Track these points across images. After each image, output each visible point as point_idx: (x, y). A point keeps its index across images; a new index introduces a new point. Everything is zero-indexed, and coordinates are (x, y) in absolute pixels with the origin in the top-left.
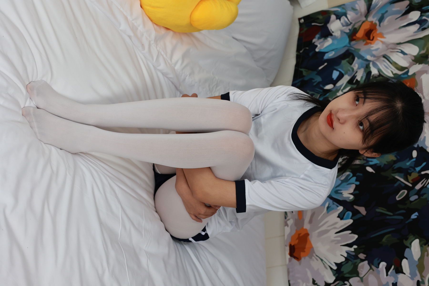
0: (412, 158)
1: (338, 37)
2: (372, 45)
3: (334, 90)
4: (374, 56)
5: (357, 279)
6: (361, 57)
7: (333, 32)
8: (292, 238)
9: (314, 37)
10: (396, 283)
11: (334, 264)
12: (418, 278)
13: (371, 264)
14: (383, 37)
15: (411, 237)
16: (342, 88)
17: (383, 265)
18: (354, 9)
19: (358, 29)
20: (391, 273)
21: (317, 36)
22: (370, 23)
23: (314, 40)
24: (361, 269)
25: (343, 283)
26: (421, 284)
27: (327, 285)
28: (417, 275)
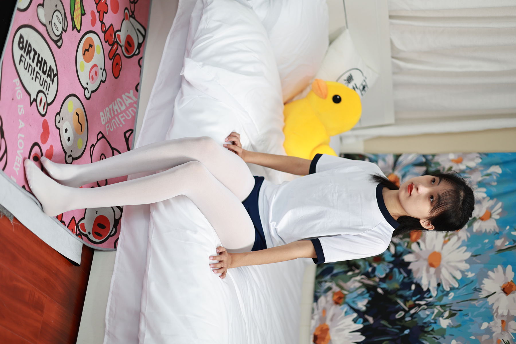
0: (410, 289)
8: (317, 329)
18: (384, 160)
22: (395, 176)
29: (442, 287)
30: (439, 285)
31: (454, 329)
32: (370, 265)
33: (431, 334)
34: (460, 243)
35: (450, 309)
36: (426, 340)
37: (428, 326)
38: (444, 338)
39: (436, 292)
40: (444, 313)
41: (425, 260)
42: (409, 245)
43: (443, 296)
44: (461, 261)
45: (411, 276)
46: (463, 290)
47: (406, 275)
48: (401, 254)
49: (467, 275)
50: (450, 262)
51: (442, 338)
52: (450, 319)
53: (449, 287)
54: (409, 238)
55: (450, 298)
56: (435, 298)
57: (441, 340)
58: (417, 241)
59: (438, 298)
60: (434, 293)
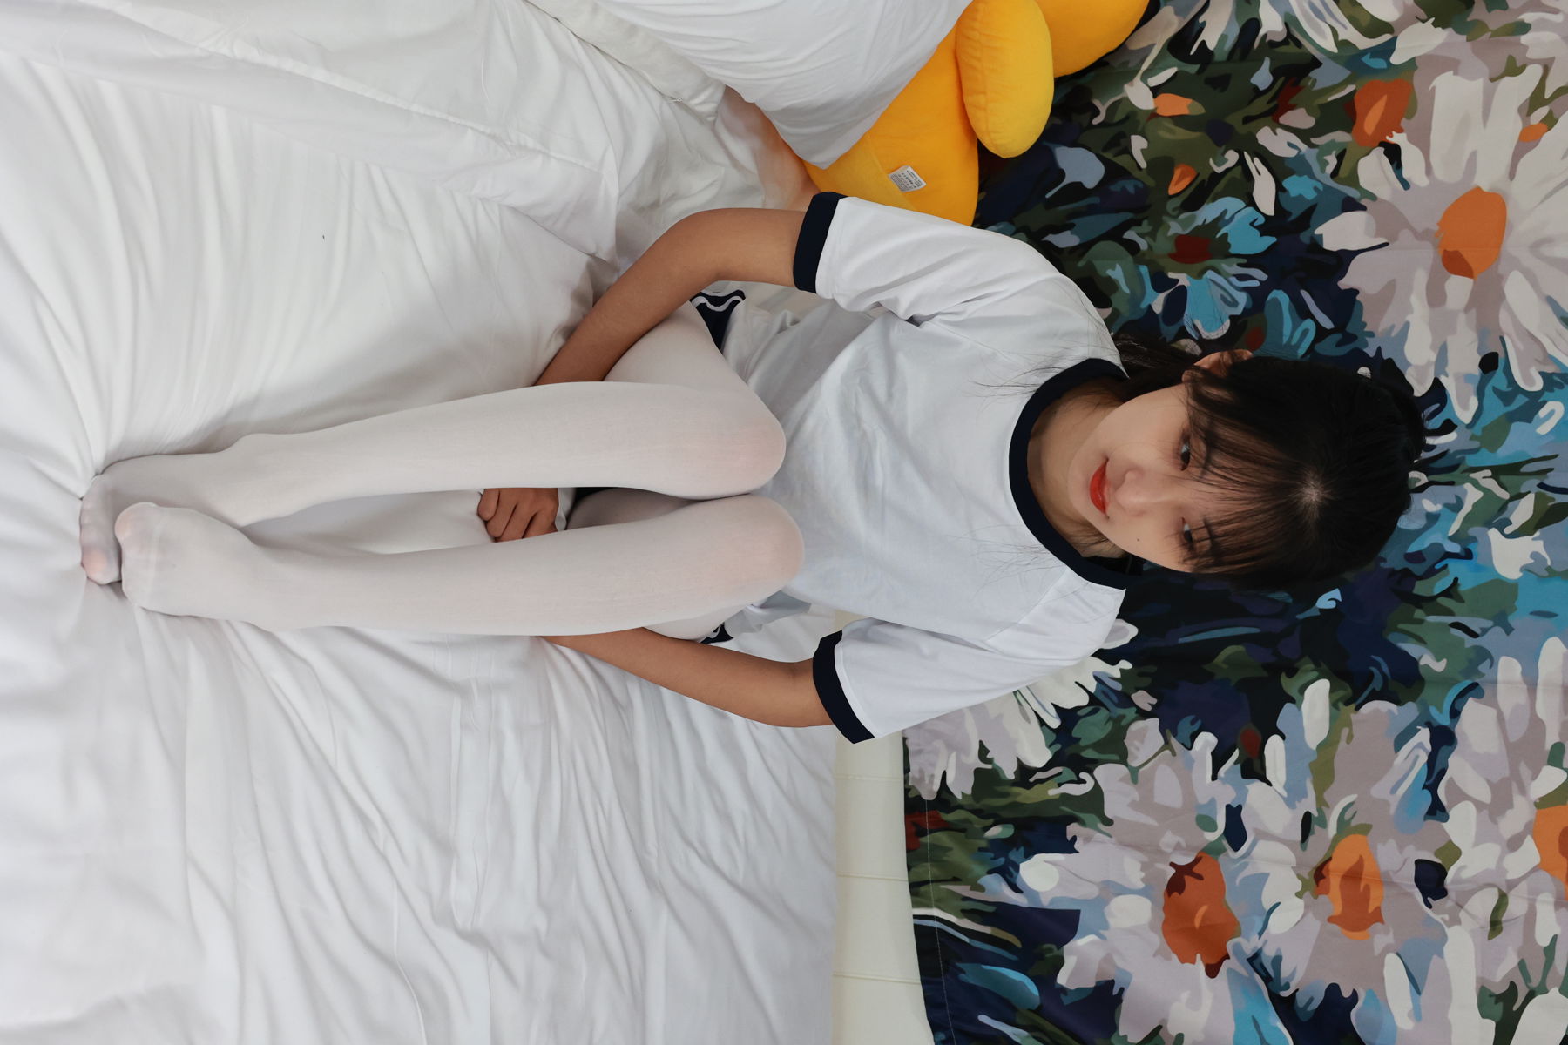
5: (1121, 770)
10: (1240, 807)
11: (1053, 711)
12: (1309, 804)
13: (1168, 731)
15: (1307, 668)
16: (1145, 67)
17: (1207, 743)
20: (1226, 773)
24: (1137, 743)
25: (1075, 778)
26: (1316, 828)
27: (1024, 772)
28: (1305, 795)
29: (1508, 371)
30: (1489, 363)
31: (1557, 584)
32: (1160, 282)
33: (1450, 613)
35: (1542, 486)
36: (1420, 640)
37: (1431, 572)
38: (1509, 630)
39: (1474, 403)
40: (1510, 504)
41: (1421, 236)
42: (1345, 171)
43: (1512, 418)
45: (1350, 328)
47: (1327, 323)
48: (1309, 216)
50: (1548, 241)
51: (1499, 629)
52: (1537, 534)
53: (1542, 373)
54: (1348, 129)
55: (1544, 429)
56: (1469, 432)
57: (1493, 638)
58: (1388, 138)
59: (1484, 429)
60: (1465, 407)
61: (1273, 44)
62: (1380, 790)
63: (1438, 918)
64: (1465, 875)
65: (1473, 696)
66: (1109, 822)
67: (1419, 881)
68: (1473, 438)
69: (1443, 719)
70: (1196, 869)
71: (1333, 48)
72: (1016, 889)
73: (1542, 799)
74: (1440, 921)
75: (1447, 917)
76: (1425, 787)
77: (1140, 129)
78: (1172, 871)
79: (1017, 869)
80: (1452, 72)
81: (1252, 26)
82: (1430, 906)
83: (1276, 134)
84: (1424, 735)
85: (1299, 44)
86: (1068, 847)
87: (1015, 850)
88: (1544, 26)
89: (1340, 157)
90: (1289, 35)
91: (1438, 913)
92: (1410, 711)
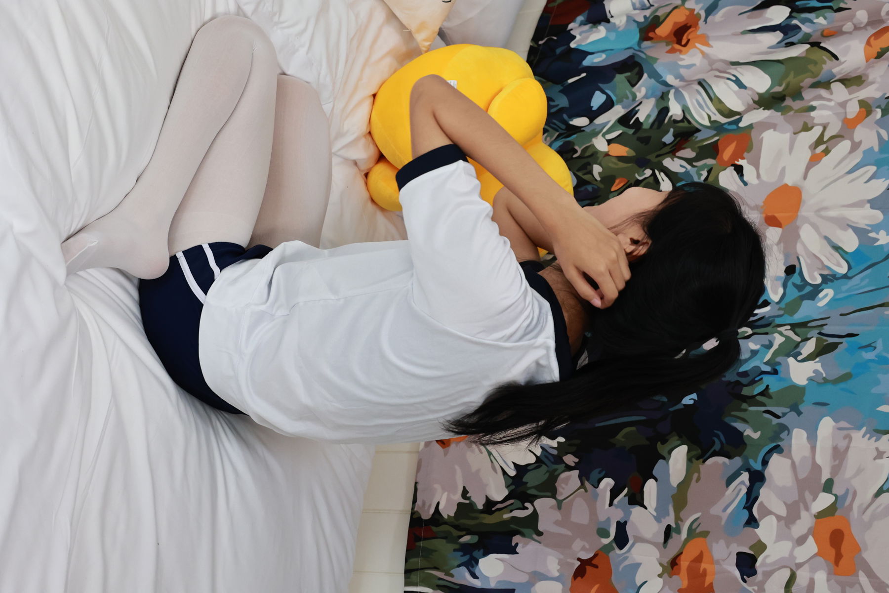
1: (619, 27)
2: (682, 56)
3: (587, 130)
4: (681, 78)
5: (552, 502)
6: (655, 75)
7: (612, 17)
9: (572, 20)
10: (626, 523)
11: (512, 466)
12: (670, 520)
13: (584, 478)
14: (708, 45)
15: (674, 440)
16: (604, 130)
17: (608, 484)
19: (661, 19)
20: (619, 502)
21: (580, 18)
22: (687, 13)
23: (571, 26)
24: (563, 485)
25: (521, 506)
26: (674, 534)
27: (490, 504)
28: (668, 515)
29: (801, 274)
30: (790, 270)
31: (829, 387)
33: (764, 405)
34: (857, 158)
35: (820, 333)
36: (744, 421)
37: (753, 382)
38: (799, 413)
39: (781, 291)
40: (801, 344)
41: (753, 208)
42: (712, 176)
43: (803, 298)
44: (858, 204)
46: (862, 280)
49: (877, 240)
50: (826, 208)
51: (793, 414)
52: (817, 359)
53: (821, 275)
54: (714, 158)
55: (821, 304)
56: (777, 307)
57: (789, 419)
58: (736, 162)
59: (787, 304)
60: (776, 293)
61: (675, 122)
62: (716, 510)
63: (750, 589)
64: (768, 561)
65: (776, 452)
66: (540, 534)
67: (738, 565)
68: (780, 309)
69: (757, 466)
70: (594, 562)
71: (707, 123)
72: (474, 576)
73: (819, 513)
74: (752, 591)
75: (756, 588)
76: (744, 508)
77: (598, 162)
78: (578, 563)
79: (477, 562)
80: (772, 130)
81: (664, 111)
82: (745, 581)
83: (673, 161)
84: (745, 477)
85: (689, 122)
86: (512, 550)
87: (477, 551)
88: (824, 107)
89: (709, 172)
90: (684, 117)
91: (750, 586)
92: (738, 461)
